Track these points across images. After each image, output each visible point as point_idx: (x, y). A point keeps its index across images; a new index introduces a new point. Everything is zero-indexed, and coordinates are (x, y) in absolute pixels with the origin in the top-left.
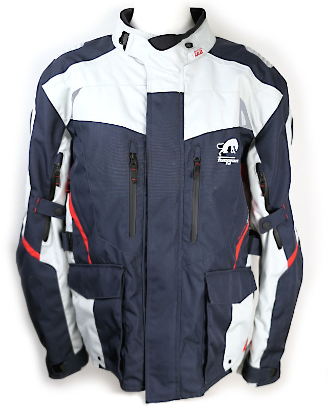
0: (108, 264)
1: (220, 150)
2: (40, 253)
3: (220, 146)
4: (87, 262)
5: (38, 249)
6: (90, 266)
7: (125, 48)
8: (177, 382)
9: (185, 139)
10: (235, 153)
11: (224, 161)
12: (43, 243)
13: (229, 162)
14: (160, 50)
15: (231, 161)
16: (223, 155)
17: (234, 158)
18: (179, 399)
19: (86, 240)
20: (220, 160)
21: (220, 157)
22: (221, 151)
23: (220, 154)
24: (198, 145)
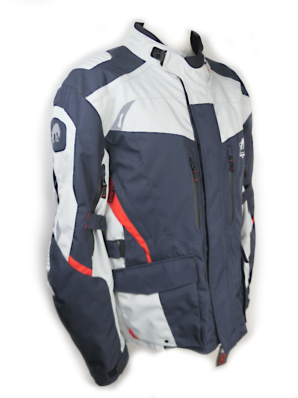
0: (176, 257)
2: (92, 268)
3: (240, 145)
4: (146, 262)
5: (90, 265)
6: (150, 265)
7: (162, 64)
9: (223, 141)
12: (92, 258)
14: (196, 68)
19: (142, 242)
20: (240, 155)
21: (240, 153)
22: (241, 149)
23: (240, 151)
24: (229, 146)
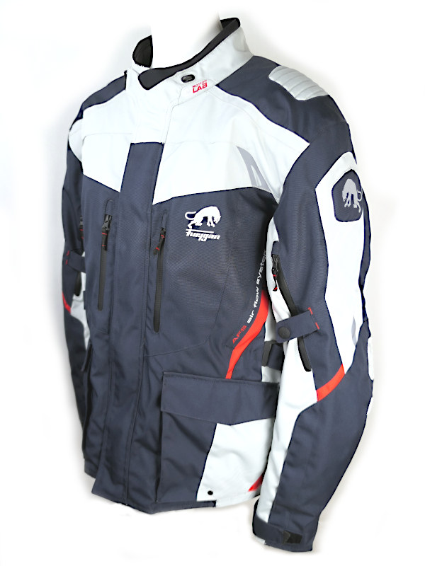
1: (190, 221)
3: (189, 216)
8: (124, 485)
10: (214, 226)
11: (196, 235)
12: (75, 297)
13: (203, 237)
15: (207, 236)
16: (194, 227)
17: (213, 232)
18: (125, 505)
20: (189, 233)
21: (190, 230)
22: (192, 223)
23: (190, 226)
24: (166, 212)
